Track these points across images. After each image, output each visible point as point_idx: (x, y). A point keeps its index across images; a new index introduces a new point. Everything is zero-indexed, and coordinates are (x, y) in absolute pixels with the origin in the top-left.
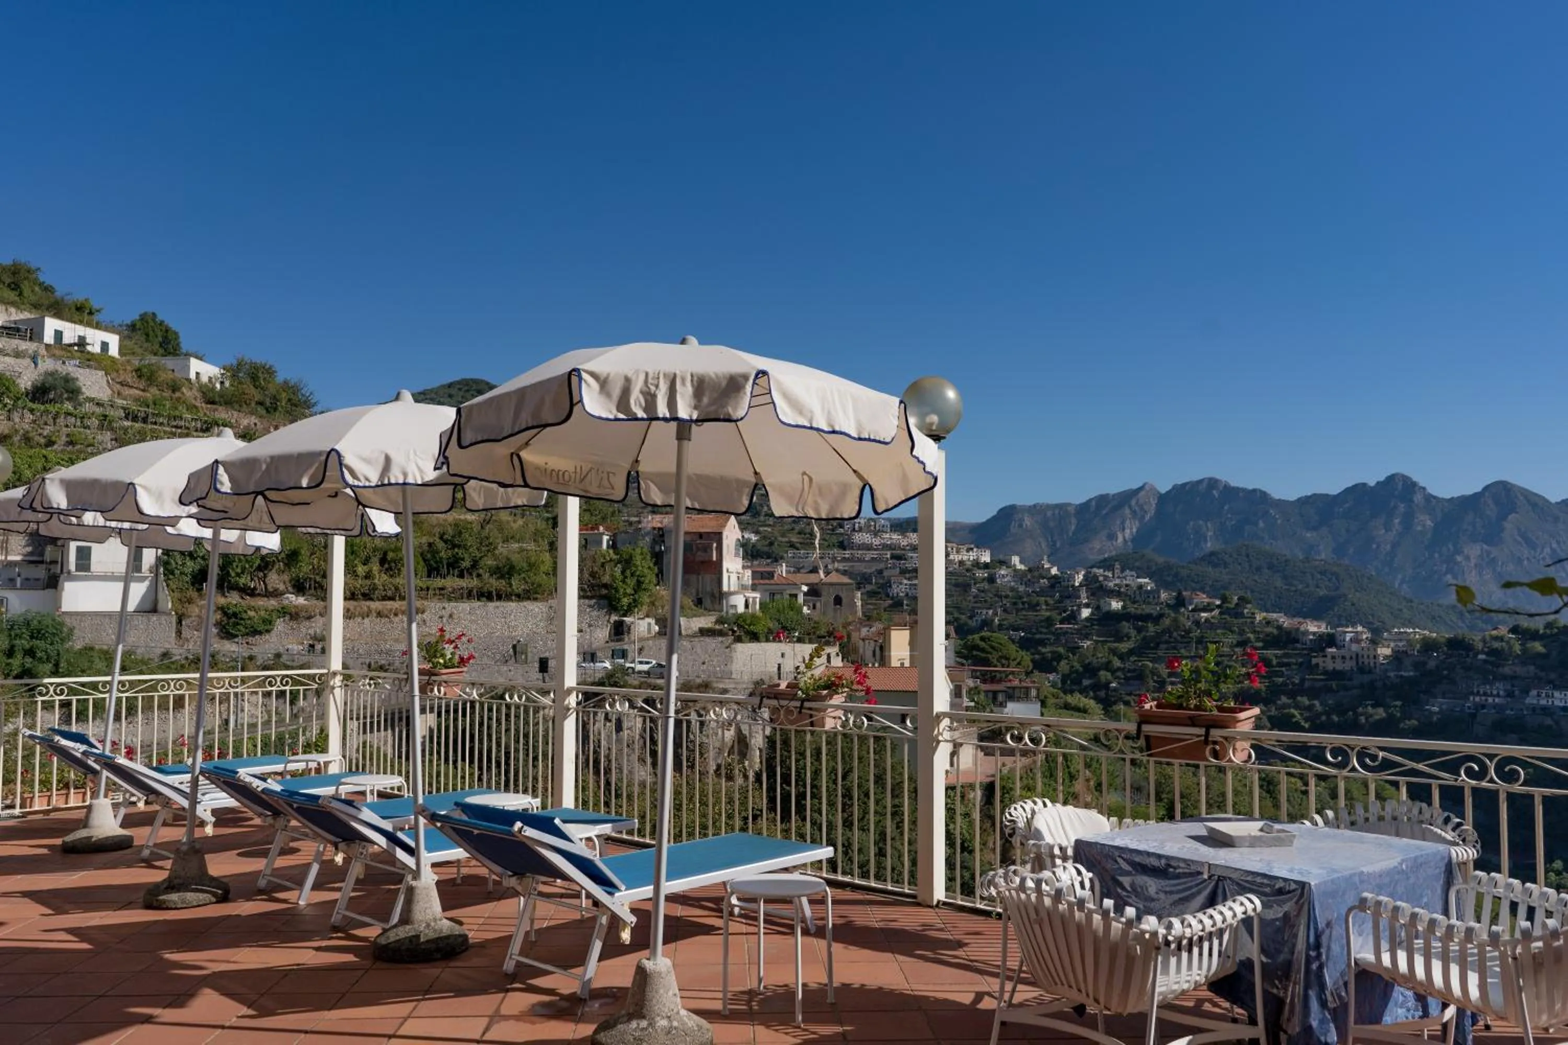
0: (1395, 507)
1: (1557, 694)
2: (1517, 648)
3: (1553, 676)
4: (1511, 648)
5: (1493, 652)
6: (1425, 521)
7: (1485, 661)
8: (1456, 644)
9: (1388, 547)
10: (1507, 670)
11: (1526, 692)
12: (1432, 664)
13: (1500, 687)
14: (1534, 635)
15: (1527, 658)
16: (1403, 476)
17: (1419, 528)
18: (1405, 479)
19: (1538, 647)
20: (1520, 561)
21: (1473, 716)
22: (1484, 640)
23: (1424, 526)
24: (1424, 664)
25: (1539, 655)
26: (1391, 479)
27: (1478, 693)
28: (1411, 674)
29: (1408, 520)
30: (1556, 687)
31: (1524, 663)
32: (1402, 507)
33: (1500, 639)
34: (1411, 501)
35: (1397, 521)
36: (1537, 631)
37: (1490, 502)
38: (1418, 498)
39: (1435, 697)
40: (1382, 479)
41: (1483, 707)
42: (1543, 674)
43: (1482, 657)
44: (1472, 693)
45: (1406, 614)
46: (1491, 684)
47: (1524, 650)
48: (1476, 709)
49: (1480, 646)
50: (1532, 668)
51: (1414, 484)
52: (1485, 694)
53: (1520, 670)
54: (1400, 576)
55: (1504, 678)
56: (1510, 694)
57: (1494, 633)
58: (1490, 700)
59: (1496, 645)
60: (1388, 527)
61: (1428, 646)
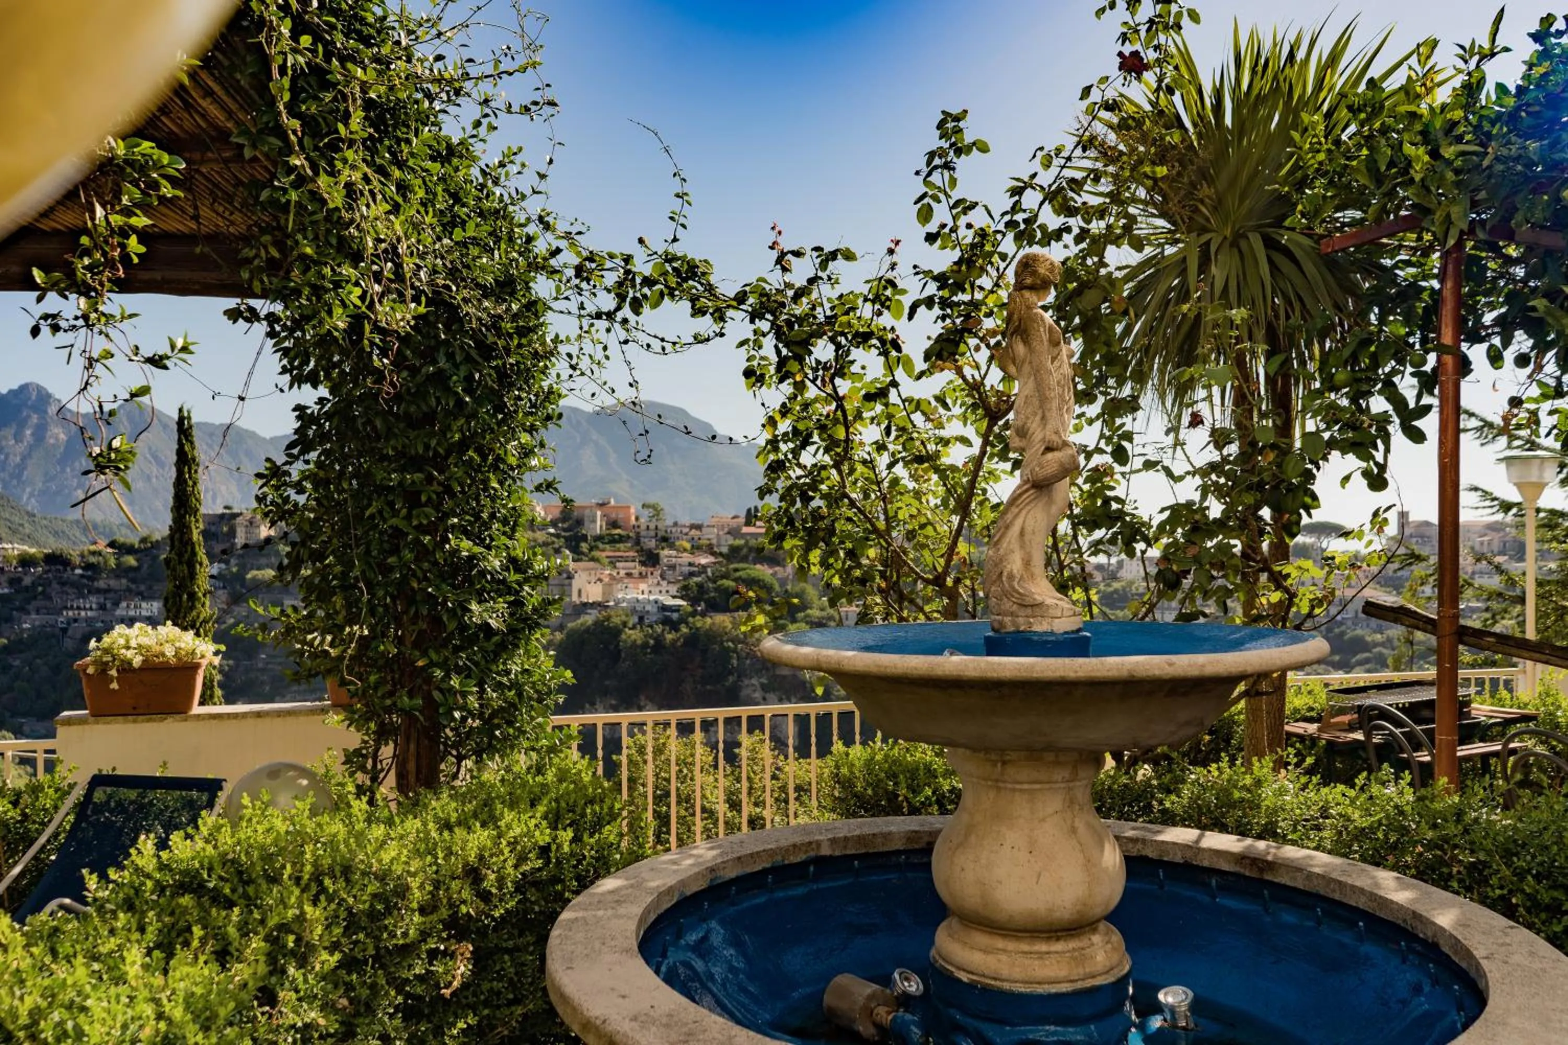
0: (29, 416)
1: (144, 605)
2: (112, 562)
3: (142, 588)
4: (106, 562)
5: (88, 567)
6: (58, 434)
7: (82, 576)
8: (55, 560)
9: (18, 459)
10: (101, 584)
11: (116, 604)
12: (27, 581)
13: (93, 600)
14: (129, 549)
15: (121, 571)
16: (38, 386)
17: (52, 441)
18: (39, 389)
19: (131, 561)
20: (149, 478)
21: (65, 631)
22: (82, 556)
23: (57, 439)
24: (20, 580)
25: (131, 569)
26: (24, 388)
27: (72, 608)
28: (6, 591)
29: (40, 432)
30: (144, 598)
31: (118, 577)
32: (35, 419)
33: (99, 553)
34: (46, 412)
35: (28, 432)
36: (132, 546)
37: (124, 419)
38: (52, 409)
39: (29, 613)
40: (15, 387)
41: (76, 620)
42: (133, 586)
43: (79, 571)
44: (66, 608)
45: (28, 528)
46: (84, 597)
47: (118, 565)
48: (69, 624)
49: (77, 561)
50: (124, 581)
51: (49, 396)
52: (79, 608)
53: (113, 583)
54: (28, 490)
55: (99, 591)
56: (102, 607)
57: (93, 548)
58: (83, 613)
59: (93, 559)
60: (18, 438)
61: (26, 561)
